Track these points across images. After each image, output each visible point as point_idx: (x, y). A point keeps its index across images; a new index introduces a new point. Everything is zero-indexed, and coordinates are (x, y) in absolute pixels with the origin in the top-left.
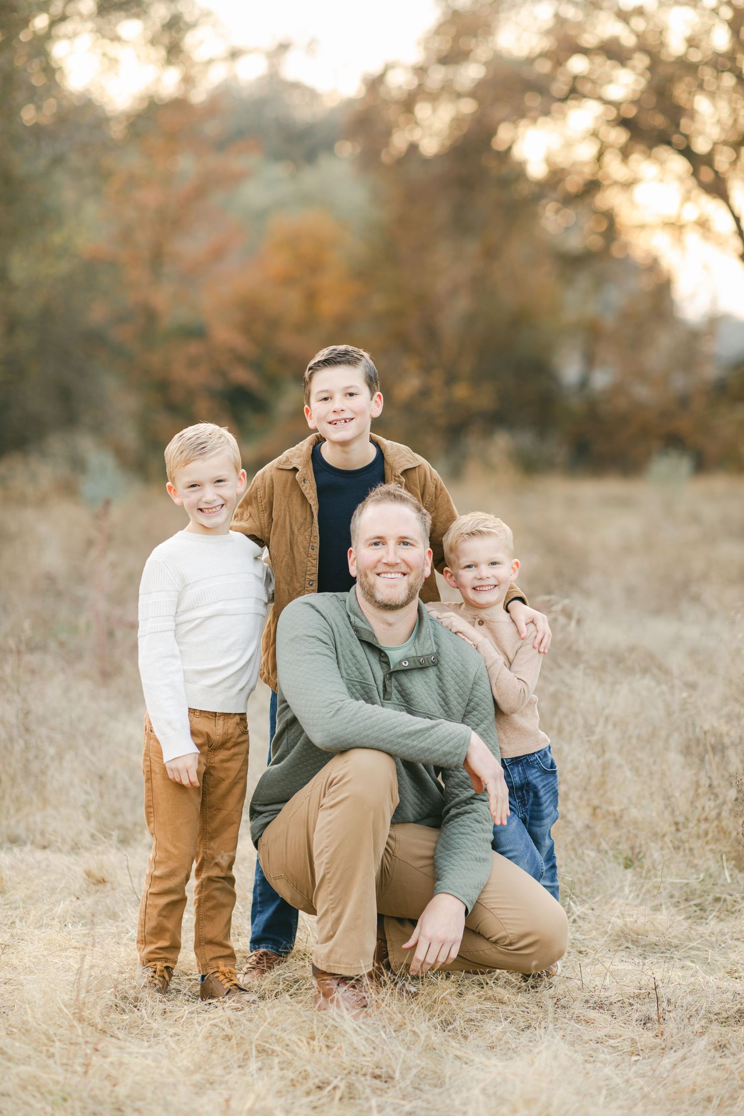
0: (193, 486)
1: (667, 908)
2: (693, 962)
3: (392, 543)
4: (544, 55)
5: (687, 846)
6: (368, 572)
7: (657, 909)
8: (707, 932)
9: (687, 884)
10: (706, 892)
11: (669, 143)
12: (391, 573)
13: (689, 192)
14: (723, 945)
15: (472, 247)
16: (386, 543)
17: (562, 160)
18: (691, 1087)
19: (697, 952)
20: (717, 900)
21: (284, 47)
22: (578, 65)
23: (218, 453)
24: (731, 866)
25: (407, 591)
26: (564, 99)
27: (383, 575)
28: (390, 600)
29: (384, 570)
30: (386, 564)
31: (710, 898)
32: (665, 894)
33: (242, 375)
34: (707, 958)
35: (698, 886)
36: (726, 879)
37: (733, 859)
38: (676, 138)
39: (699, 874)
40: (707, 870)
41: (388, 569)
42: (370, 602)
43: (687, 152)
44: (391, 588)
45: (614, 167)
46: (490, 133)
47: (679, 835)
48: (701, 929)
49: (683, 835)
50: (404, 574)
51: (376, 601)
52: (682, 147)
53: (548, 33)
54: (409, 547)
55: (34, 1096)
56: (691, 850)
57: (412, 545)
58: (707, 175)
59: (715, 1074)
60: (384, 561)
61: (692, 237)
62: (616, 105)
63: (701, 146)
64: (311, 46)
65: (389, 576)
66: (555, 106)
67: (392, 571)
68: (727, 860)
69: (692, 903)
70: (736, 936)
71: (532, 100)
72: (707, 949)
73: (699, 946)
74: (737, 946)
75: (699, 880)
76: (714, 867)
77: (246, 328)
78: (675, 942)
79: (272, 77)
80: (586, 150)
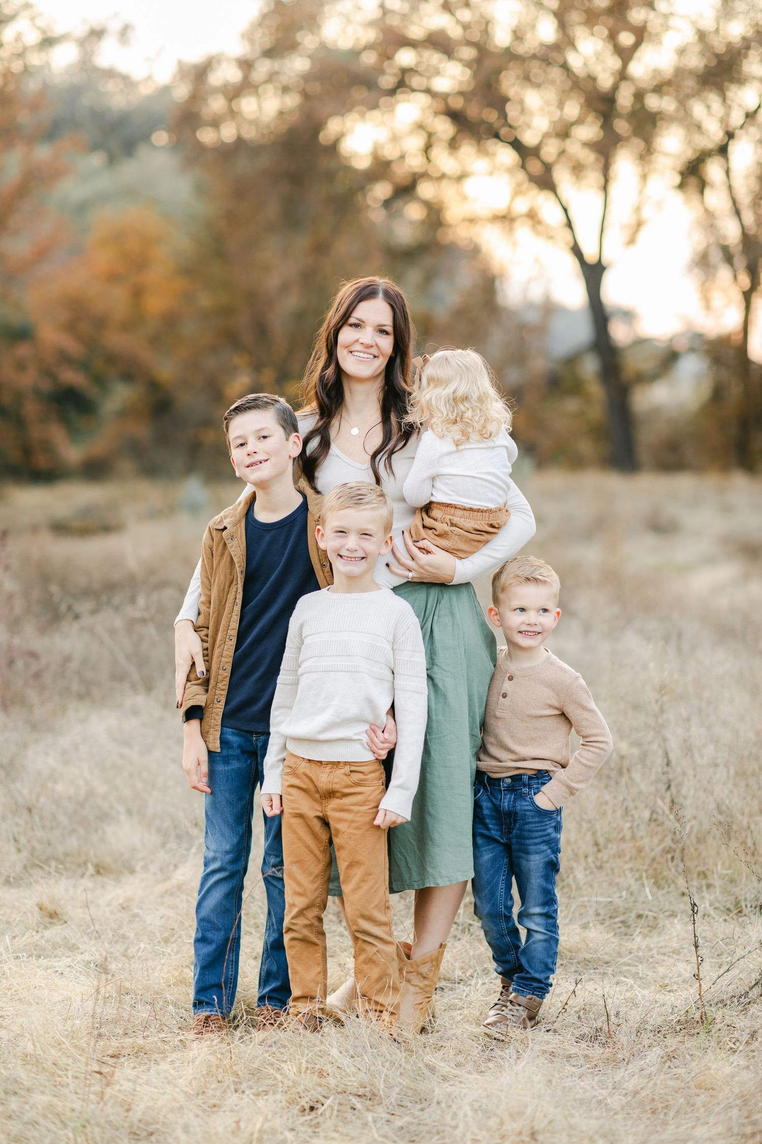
0: (341, 531)
1: (594, 925)
2: (625, 976)
4: (369, 47)
5: (608, 866)
7: (585, 927)
8: (635, 947)
9: (611, 902)
10: (628, 910)
11: (497, 136)
13: (519, 185)
14: (651, 960)
15: (302, 242)
17: (389, 153)
18: (651, 1096)
19: (627, 968)
20: (639, 916)
21: (97, 34)
22: (405, 57)
24: (651, 884)
26: (392, 92)
31: (633, 915)
32: (591, 912)
33: (71, 377)
34: (638, 973)
35: (621, 904)
36: (646, 897)
37: (652, 877)
38: (503, 131)
39: (621, 893)
40: (628, 889)
43: (517, 145)
45: (444, 161)
46: (320, 125)
47: (600, 855)
48: (629, 945)
49: (604, 855)
52: (511, 139)
53: (372, 24)
55: (54, 1123)
56: (612, 869)
58: (535, 167)
59: (671, 1083)
61: (523, 231)
62: (444, 97)
63: (530, 138)
64: (125, 33)
66: (383, 100)
68: (647, 878)
69: (617, 920)
70: (662, 951)
71: (358, 93)
72: (637, 964)
73: (629, 961)
74: (664, 961)
75: (623, 899)
76: (635, 887)
77: (71, 327)
78: (607, 958)
79: (86, 64)
80: (415, 143)
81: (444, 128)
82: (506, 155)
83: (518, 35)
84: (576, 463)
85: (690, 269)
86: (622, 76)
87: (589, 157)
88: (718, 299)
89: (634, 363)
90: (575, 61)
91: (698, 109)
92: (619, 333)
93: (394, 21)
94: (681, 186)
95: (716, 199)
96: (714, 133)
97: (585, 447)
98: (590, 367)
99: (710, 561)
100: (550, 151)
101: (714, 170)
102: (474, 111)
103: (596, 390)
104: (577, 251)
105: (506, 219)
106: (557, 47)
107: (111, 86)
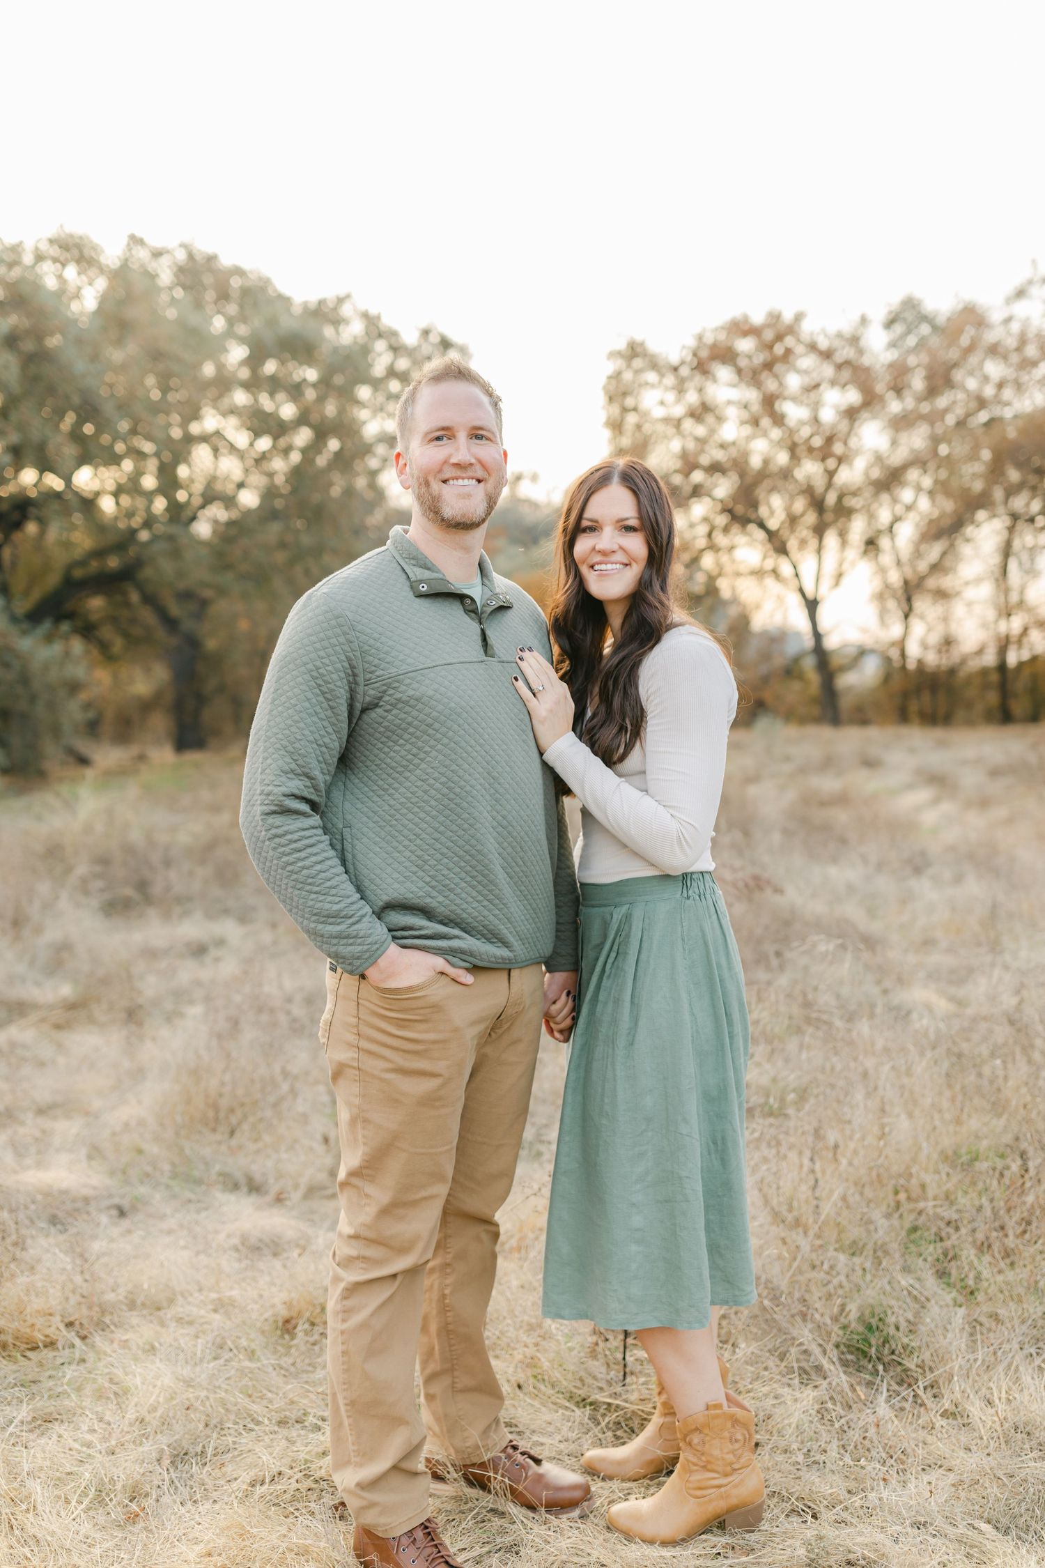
3: (462, 436)
4: (677, 471)
6: (431, 479)
11: (752, 523)
12: (463, 479)
13: (767, 552)
16: (454, 437)
17: (691, 536)
22: (697, 476)
25: (485, 504)
26: (691, 497)
27: (451, 482)
28: (463, 516)
29: (454, 475)
30: (457, 465)
38: (756, 520)
41: (459, 473)
42: (434, 521)
44: (464, 498)
45: (720, 539)
50: (479, 481)
51: (443, 520)
52: (762, 526)
53: (679, 457)
54: (484, 442)
57: (488, 439)
58: (776, 542)
60: (454, 460)
61: (770, 581)
62: (721, 500)
63: (773, 525)
65: (460, 482)
67: (464, 475)
81: (722, 520)
82: (760, 535)
83: (766, 462)
85: (872, 601)
86: (830, 484)
87: (810, 535)
88: (889, 620)
89: (835, 662)
90: (801, 476)
91: (876, 507)
92: (827, 645)
93: (693, 456)
94: (865, 552)
95: (886, 559)
96: (884, 518)
98: (809, 663)
99: (910, 787)
100: (785, 533)
101: (884, 542)
102: (740, 509)
103: (814, 677)
104: (801, 591)
105: (758, 573)
106: (789, 468)
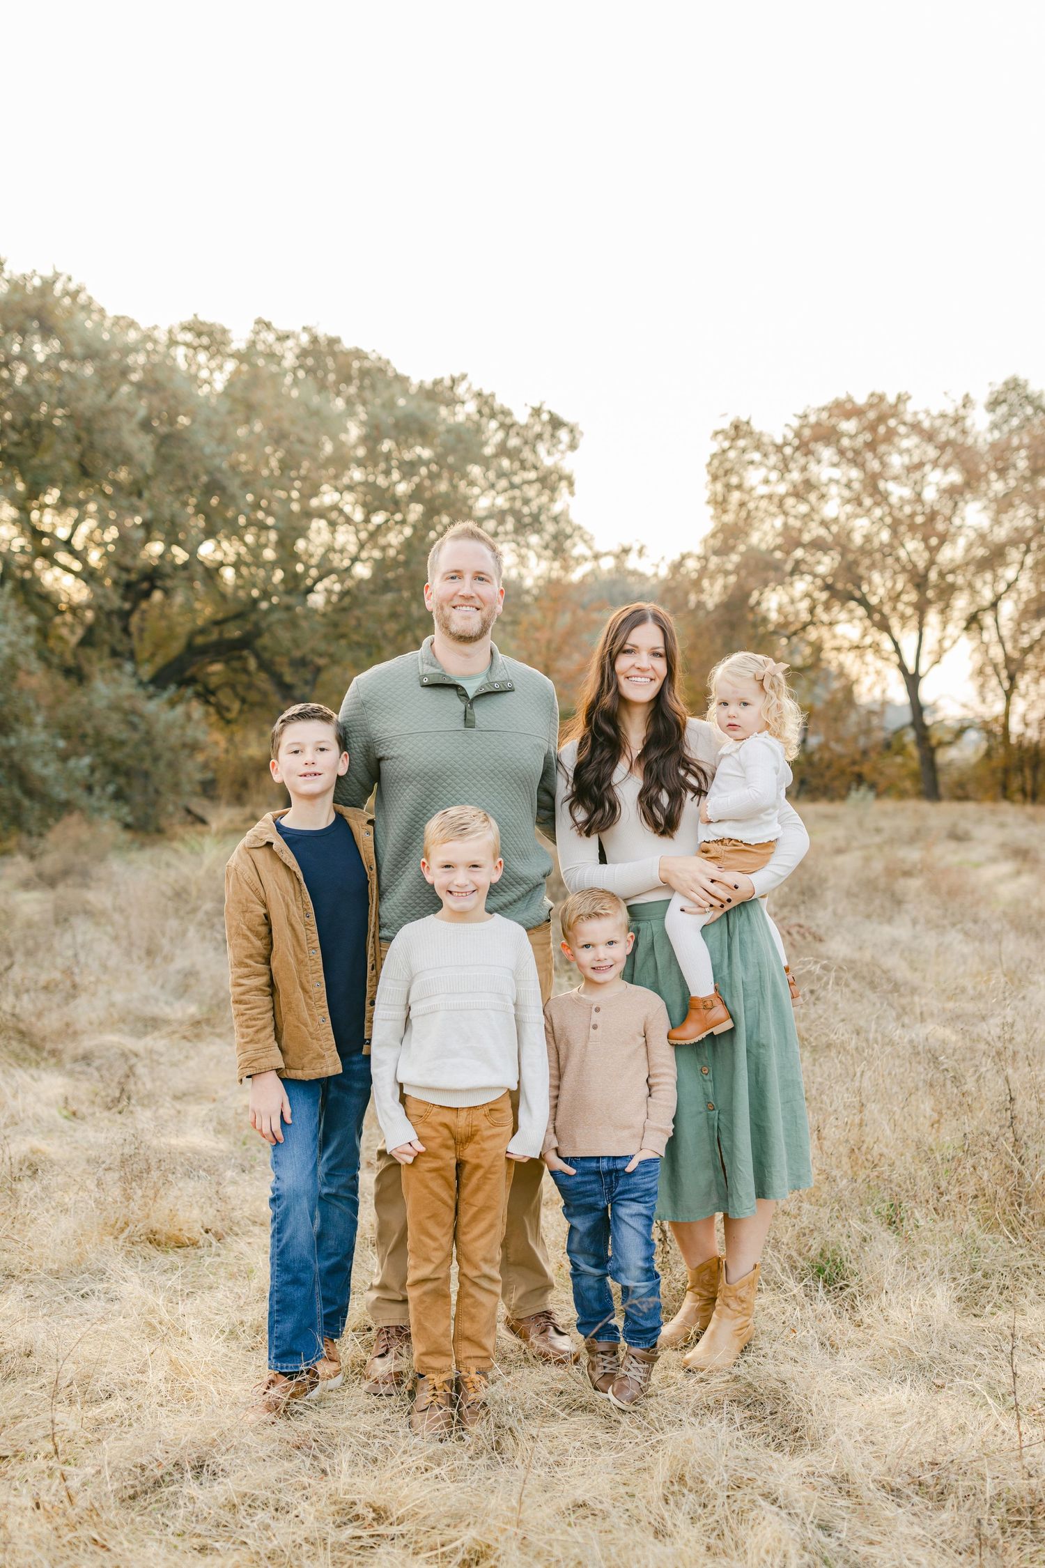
0: (447, 866)
3: (469, 577)
6: (445, 605)
16: (463, 577)
17: (789, 612)
21: (626, 551)
22: (799, 553)
23: (478, 837)
26: (792, 573)
27: (458, 608)
28: (467, 632)
29: (460, 603)
30: (463, 597)
41: (464, 602)
42: (444, 634)
43: (863, 602)
44: (467, 620)
46: (748, 595)
50: (477, 609)
51: (450, 633)
53: (779, 535)
54: (482, 582)
57: (485, 581)
60: (461, 593)
61: (870, 656)
62: (823, 579)
63: (874, 600)
64: (642, 550)
65: (464, 608)
66: (786, 579)
67: (467, 604)
71: (772, 576)
79: (620, 569)
80: (804, 605)
81: (823, 596)
82: (860, 611)
83: (868, 539)
84: (902, 795)
85: (971, 677)
86: (932, 562)
87: (909, 611)
88: (990, 697)
89: (936, 736)
90: (902, 553)
91: (978, 584)
92: (928, 720)
93: (795, 534)
94: (967, 629)
95: (989, 635)
96: (987, 595)
97: (908, 784)
98: (910, 736)
99: (994, 860)
100: (887, 609)
101: (988, 619)
102: (840, 586)
103: (914, 751)
104: (902, 667)
105: (859, 648)
106: (891, 546)
107: (631, 579)
